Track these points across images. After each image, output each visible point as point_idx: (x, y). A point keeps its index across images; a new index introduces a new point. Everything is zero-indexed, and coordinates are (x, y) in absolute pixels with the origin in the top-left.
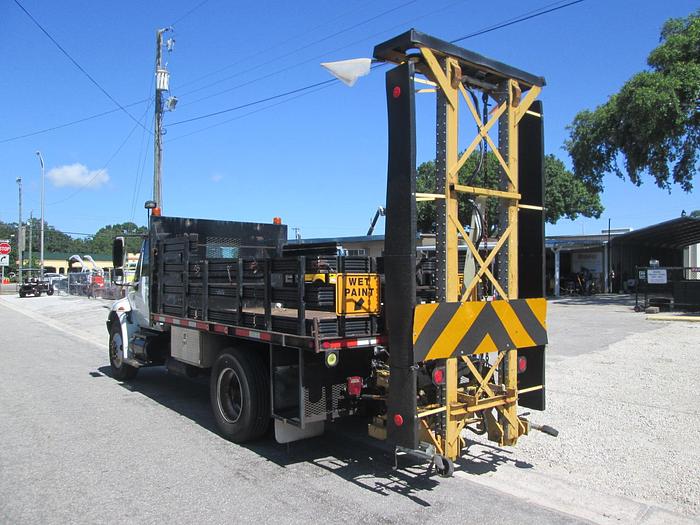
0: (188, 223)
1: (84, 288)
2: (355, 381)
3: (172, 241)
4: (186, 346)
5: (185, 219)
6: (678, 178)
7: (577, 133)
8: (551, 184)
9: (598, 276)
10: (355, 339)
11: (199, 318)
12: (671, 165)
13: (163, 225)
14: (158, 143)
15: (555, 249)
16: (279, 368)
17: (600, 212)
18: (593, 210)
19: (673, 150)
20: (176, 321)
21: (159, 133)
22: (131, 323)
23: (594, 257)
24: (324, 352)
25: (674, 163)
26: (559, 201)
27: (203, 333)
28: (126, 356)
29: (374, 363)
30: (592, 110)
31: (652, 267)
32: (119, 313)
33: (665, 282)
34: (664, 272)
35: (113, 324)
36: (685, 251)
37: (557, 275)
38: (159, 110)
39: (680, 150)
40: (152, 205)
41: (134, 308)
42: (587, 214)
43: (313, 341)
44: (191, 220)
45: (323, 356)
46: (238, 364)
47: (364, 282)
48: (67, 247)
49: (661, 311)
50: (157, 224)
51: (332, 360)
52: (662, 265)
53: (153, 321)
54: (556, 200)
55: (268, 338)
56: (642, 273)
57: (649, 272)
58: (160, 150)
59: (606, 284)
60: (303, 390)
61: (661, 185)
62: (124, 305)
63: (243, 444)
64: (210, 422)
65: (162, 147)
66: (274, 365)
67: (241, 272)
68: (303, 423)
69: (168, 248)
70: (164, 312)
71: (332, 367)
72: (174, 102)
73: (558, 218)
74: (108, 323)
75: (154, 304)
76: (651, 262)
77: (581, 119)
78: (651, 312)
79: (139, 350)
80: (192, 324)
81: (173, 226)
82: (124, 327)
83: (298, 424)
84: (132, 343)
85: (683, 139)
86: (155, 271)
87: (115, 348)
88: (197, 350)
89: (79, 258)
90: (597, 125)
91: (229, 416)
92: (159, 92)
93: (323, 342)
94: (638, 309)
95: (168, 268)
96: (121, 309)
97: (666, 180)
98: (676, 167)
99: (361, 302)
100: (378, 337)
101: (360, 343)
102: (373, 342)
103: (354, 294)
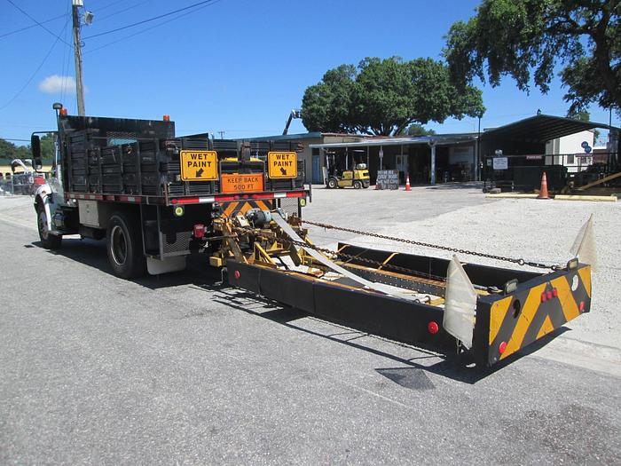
0: (91, 121)
1: (27, 188)
2: (199, 227)
3: (76, 134)
4: (89, 214)
5: (88, 118)
6: (538, 81)
7: (452, 42)
8: (440, 87)
9: (469, 167)
10: (198, 197)
11: (97, 192)
12: (532, 71)
13: (69, 123)
14: (78, 55)
15: (432, 144)
16: (148, 222)
17: (482, 112)
18: (476, 111)
19: (534, 57)
20: (82, 196)
21: (78, 45)
22: (53, 203)
23: (466, 150)
24: (172, 206)
25: (535, 68)
26: (446, 103)
27: (99, 202)
28: (50, 229)
29: (213, 215)
30: (466, 22)
31: (497, 156)
32: (42, 196)
33: (506, 167)
34: (506, 159)
35: (39, 206)
36: (547, 145)
37: (433, 166)
38: (76, 24)
39: (541, 57)
40: (59, 106)
41: (54, 191)
42: (472, 114)
43: (164, 198)
44: (93, 118)
45: (172, 209)
46: (123, 223)
47: (203, 157)
48: (11, 154)
49: (502, 192)
50: (64, 122)
51: (179, 212)
52: (504, 154)
53: (67, 199)
54: (443, 102)
55: (139, 200)
56: (489, 161)
57: (494, 159)
58: (80, 62)
59: (476, 174)
60: (161, 234)
61: (521, 87)
62: (46, 189)
63: (129, 279)
64: (108, 268)
65: (82, 58)
66: (144, 220)
67: (121, 155)
68: (162, 258)
69: (74, 140)
70: (74, 191)
71: (179, 217)
72: (90, 17)
73: (445, 118)
74: (35, 205)
75: (68, 186)
76: (496, 152)
77: (456, 29)
78: (494, 193)
79: (59, 223)
80: (92, 197)
81: (78, 123)
82: (47, 207)
83: (159, 258)
84: (54, 218)
85: (543, 47)
86: (65, 160)
87: (42, 224)
88: (96, 216)
89: (21, 162)
90: (469, 34)
91: (119, 261)
92: (75, 8)
93: (171, 199)
94: (485, 191)
95: (75, 156)
96: (44, 192)
97: (526, 82)
98: (537, 72)
99: (201, 171)
100: (216, 197)
101: (202, 200)
102: (212, 200)
103: (195, 165)
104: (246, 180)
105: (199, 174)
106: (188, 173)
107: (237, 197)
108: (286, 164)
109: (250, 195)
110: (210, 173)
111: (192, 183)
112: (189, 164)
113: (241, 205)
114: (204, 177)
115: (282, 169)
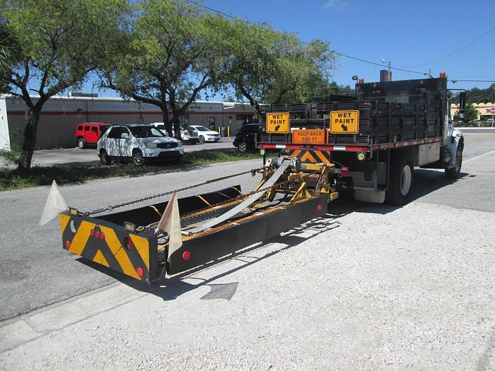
0: (375, 85)
47: (280, 117)
99: (279, 126)
100: (286, 145)
101: (277, 147)
102: (284, 147)
103: (275, 122)
104: (311, 134)
105: (277, 128)
106: (271, 128)
107: (302, 146)
108: (348, 121)
109: (312, 146)
110: (284, 128)
111: (273, 134)
112: (272, 122)
113: (303, 152)
114: (281, 130)
115: (343, 126)
